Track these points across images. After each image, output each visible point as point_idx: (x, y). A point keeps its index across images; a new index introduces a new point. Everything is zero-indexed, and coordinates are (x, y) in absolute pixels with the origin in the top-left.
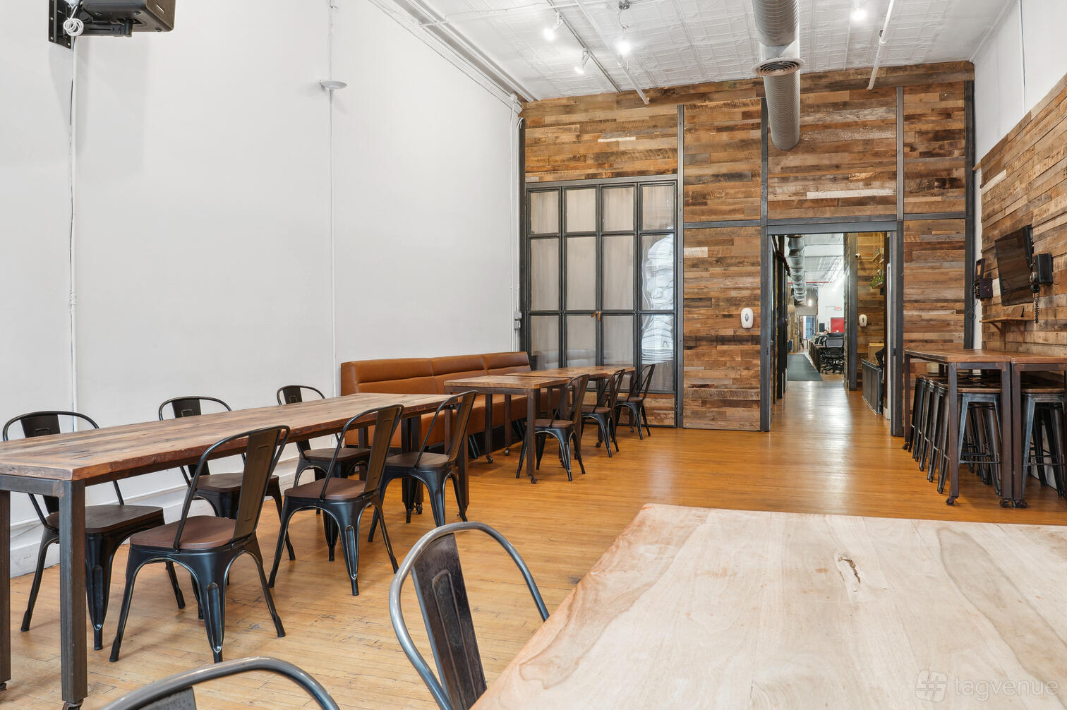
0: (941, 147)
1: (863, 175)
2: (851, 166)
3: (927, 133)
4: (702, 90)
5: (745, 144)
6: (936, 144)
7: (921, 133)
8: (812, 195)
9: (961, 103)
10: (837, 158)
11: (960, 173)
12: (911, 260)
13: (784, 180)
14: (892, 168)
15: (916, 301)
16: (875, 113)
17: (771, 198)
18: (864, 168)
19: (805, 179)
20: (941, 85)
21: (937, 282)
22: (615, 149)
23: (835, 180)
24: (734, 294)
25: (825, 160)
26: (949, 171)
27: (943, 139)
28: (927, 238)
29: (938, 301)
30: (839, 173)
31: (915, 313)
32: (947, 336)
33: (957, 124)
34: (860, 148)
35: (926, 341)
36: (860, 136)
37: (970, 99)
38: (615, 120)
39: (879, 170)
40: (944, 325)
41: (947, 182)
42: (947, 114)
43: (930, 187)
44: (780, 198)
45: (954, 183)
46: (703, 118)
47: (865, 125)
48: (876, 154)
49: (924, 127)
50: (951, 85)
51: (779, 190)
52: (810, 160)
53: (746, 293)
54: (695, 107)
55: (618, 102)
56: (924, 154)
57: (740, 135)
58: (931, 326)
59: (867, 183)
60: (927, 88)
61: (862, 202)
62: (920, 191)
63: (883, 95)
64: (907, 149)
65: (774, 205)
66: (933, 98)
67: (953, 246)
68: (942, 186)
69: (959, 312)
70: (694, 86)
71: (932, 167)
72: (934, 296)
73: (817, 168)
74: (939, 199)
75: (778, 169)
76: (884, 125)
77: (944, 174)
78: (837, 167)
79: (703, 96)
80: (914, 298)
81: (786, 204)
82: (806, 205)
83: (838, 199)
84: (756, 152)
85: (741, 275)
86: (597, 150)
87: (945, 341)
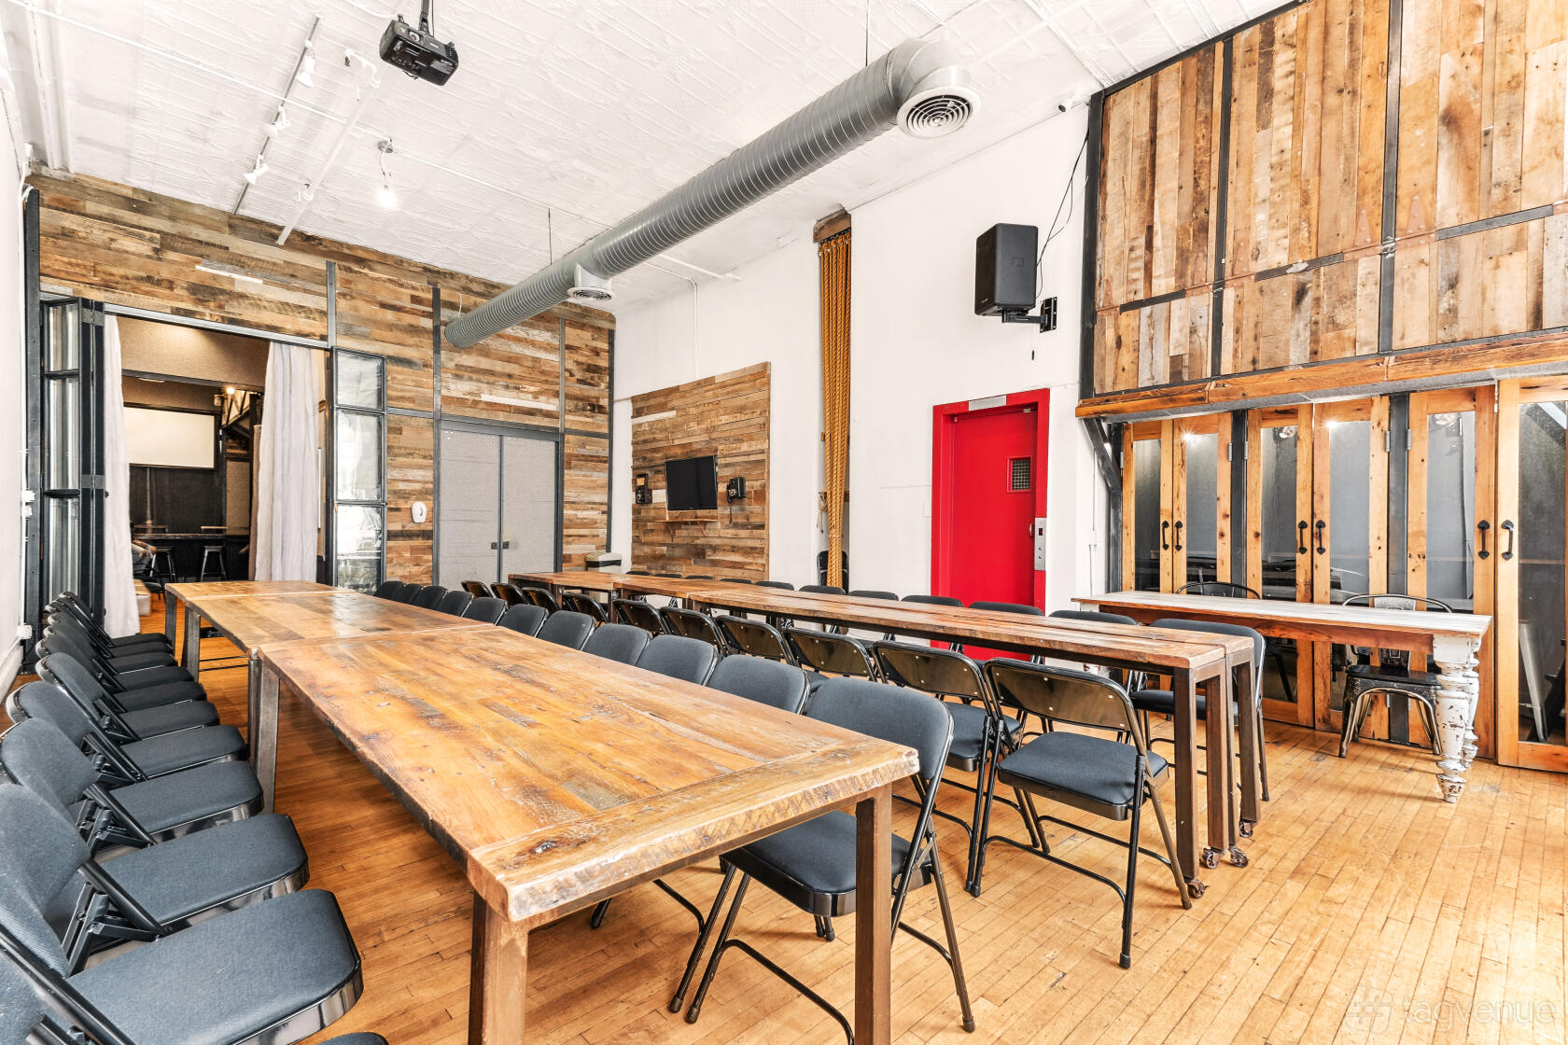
0: (592, 378)
1: (532, 389)
2: (522, 378)
3: (582, 364)
4: (360, 254)
5: (413, 330)
6: (589, 375)
7: (578, 363)
8: (485, 398)
9: (606, 346)
10: (510, 368)
11: (604, 402)
12: (570, 468)
13: (458, 377)
14: (556, 388)
15: (573, 503)
16: (542, 336)
17: (444, 392)
18: (533, 382)
19: (479, 381)
20: (593, 327)
21: (589, 488)
22: (227, 287)
23: (507, 387)
24: (402, 486)
25: (499, 366)
26: (598, 398)
27: (594, 372)
28: (583, 451)
29: (589, 503)
30: (512, 383)
31: (573, 512)
32: (595, 532)
33: (604, 363)
34: (530, 364)
35: (580, 536)
36: (530, 352)
37: (611, 344)
38: (227, 248)
39: (546, 387)
40: (592, 524)
41: (596, 408)
42: (596, 352)
43: (584, 409)
44: (454, 394)
45: (600, 409)
46: (361, 286)
47: (533, 344)
48: (543, 372)
49: (582, 359)
50: (599, 329)
51: (452, 387)
52: (485, 363)
53: (417, 486)
54: (350, 270)
55: (230, 226)
56: (580, 381)
57: (408, 319)
58: (584, 524)
59: (536, 396)
60: (582, 326)
61: (531, 412)
62: (576, 411)
63: (549, 322)
64: (567, 374)
65: (446, 400)
66: (587, 335)
67: (599, 459)
68: (592, 410)
69: (603, 513)
70: (350, 247)
71: (586, 394)
72: (586, 499)
73: (491, 373)
74: (590, 420)
75: (451, 365)
76: (548, 348)
77: (594, 400)
78: (510, 376)
79: (361, 261)
80: (572, 500)
81: (460, 402)
82: (481, 406)
83: (510, 406)
84: (428, 342)
85: (410, 467)
86: (193, 279)
87: (594, 536)
